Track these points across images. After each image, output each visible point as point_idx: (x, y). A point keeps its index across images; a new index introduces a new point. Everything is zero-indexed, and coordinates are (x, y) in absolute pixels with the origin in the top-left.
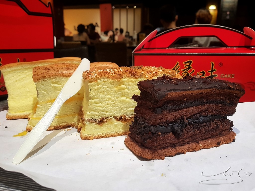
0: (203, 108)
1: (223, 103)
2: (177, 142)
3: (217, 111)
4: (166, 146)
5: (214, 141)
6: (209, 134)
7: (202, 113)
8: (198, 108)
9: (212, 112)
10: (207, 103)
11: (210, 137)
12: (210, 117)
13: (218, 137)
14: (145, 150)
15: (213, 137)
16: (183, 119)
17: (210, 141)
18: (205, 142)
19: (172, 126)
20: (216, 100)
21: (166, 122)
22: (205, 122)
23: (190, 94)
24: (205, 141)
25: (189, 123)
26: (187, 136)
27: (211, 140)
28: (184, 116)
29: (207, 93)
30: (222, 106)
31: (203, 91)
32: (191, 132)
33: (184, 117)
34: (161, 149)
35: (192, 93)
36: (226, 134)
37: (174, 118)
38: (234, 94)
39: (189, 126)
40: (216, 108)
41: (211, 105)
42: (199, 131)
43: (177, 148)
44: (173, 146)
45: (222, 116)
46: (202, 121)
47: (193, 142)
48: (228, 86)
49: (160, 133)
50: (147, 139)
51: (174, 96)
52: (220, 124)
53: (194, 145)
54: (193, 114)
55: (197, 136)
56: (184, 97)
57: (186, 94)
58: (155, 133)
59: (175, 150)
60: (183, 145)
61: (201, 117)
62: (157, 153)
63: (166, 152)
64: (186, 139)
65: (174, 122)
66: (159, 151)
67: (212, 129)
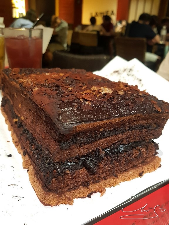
0: (125, 136)
1: (149, 128)
2: (91, 179)
3: (140, 137)
4: (77, 185)
5: (136, 172)
6: (131, 164)
7: (122, 141)
8: (118, 137)
9: (135, 139)
10: (129, 130)
11: (132, 167)
12: (132, 144)
13: (141, 166)
14: (48, 194)
15: (135, 167)
16: (99, 152)
17: (131, 173)
18: (125, 175)
19: (84, 160)
20: (140, 125)
21: (76, 157)
22: (126, 151)
23: (108, 123)
24: (125, 172)
25: (106, 155)
26: (103, 171)
27: (132, 170)
28: (100, 147)
29: (129, 120)
30: (147, 131)
31: (124, 118)
32: (108, 165)
33: (99, 149)
34: (69, 190)
35: (110, 122)
36: (150, 162)
37: (87, 152)
38: (162, 117)
39: (107, 157)
40: (139, 134)
41: (134, 131)
42: (118, 163)
43: (91, 186)
44: (86, 184)
45: (147, 141)
46: (122, 150)
47: (110, 177)
48: (155, 109)
49: (68, 172)
50: (51, 179)
51: (86, 128)
52: (143, 151)
53: (112, 180)
54: (111, 144)
55: (116, 169)
56: (100, 127)
57: (102, 124)
58: (62, 172)
59: (88, 189)
60: (98, 181)
61: (121, 146)
62: (64, 196)
63: (76, 193)
64: (102, 173)
65: (87, 156)
66: (67, 194)
67: (134, 158)
